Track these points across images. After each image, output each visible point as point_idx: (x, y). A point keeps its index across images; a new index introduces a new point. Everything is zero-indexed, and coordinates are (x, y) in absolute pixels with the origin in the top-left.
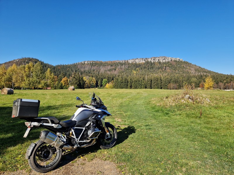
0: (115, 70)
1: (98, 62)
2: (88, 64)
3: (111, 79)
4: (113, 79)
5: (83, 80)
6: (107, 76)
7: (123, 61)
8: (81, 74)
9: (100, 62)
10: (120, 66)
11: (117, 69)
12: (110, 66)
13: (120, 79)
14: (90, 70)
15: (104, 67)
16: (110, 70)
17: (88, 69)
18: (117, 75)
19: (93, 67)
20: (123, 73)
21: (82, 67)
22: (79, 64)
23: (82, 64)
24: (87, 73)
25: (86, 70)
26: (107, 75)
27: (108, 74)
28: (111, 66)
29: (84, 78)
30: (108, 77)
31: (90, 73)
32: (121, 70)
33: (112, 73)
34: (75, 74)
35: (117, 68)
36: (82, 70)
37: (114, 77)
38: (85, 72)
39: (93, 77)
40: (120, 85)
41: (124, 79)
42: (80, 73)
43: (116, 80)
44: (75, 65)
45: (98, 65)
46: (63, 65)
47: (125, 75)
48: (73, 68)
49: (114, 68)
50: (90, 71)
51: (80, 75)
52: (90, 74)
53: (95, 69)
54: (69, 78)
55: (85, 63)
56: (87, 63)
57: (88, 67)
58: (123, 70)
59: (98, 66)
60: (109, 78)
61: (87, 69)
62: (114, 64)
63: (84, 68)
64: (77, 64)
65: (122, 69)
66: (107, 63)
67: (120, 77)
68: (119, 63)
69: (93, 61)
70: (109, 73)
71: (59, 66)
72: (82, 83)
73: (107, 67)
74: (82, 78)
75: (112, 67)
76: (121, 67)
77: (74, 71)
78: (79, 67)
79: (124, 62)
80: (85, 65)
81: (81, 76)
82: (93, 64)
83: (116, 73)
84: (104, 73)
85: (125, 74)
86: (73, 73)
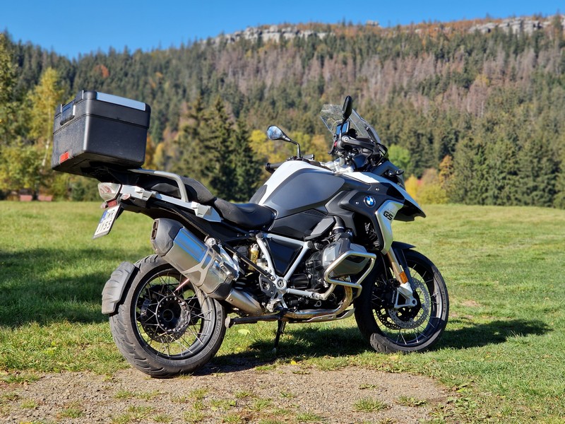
0: (467, 84)
1: (349, 33)
2: (284, 43)
3: (437, 145)
4: (447, 150)
5: (248, 150)
6: (406, 129)
7: (522, 24)
8: (237, 114)
9: (360, 28)
10: (501, 56)
11: (480, 80)
12: (430, 58)
13: (498, 149)
14: (298, 83)
15: (389, 64)
16: (427, 88)
17: (285, 79)
18: (477, 123)
19: (315, 63)
20: (519, 110)
21: (244, 67)
22: (224, 44)
23: (245, 45)
24: (273, 103)
25: (269, 83)
26: (412, 120)
27: (414, 113)
28: (441, 56)
29: (256, 136)
30: (418, 136)
31: (292, 105)
32: (508, 85)
33: (447, 106)
34: (199, 110)
35: (480, 71)
36: (243, 86)
37: (456, 134)
38: (261, 99)
39: (311, 130)
40: (501, 188)
41: (527, 146)
42: (228, 108)
43: (472, 154)
44: (198, 55)
45: (349, 55)
46: (126, 51)
47: (536, 124)
48: (186, 72)
49: (460, 69)
50: (293, 93)
51: (232, 119)
52: (294, 114)
53: (327, 76)
54: (161, 139)
55: (266, 37)
56: (277, 37)
57: (280, 65)
58: (523, 86)
59: (350, 61)
60: (424, 141)
61: (273, 79)
62: (463, 41)
63: (258, 71)
64: (209, 43)
65: (513, 78)
66: (410, 38)
67: (501, 131)
68: (497, 35)
69: (316, 28)
70: (421, 103)
71: (98, 59)
72: (240, 171)
73: (409, 62)
74: (243, 138)
75: (444, 68)
76: (506, 62)
77: (194, 93)
78: (222, 64)
79: (529, 29)
80: (261, 50)
81: (235, 127)
82: (314, 47)
83: (469, 103)
84: (391, 103)
85: (540, 110)
86: (184, 105)
